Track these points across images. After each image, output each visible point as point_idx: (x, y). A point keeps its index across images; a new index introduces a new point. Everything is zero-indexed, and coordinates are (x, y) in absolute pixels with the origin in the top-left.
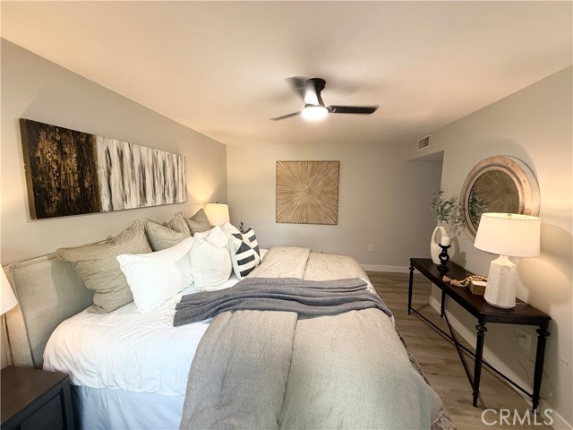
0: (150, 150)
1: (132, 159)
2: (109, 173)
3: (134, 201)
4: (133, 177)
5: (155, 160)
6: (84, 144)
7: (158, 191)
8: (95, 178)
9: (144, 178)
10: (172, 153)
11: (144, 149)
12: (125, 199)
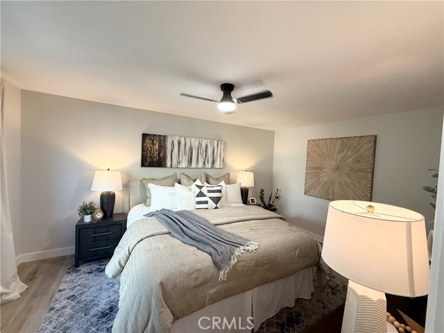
0: (197, 140)
1: (185, 145)
2: (172, 151)
3: (184, 164)
4: (185, 153)
5: (200, 145)
6: (162, 139)
7: (200, 160)
8: (165, 153)
9: (192, 153)
10: (213, 140)
11: (193, 140)
12: (179, 163)
